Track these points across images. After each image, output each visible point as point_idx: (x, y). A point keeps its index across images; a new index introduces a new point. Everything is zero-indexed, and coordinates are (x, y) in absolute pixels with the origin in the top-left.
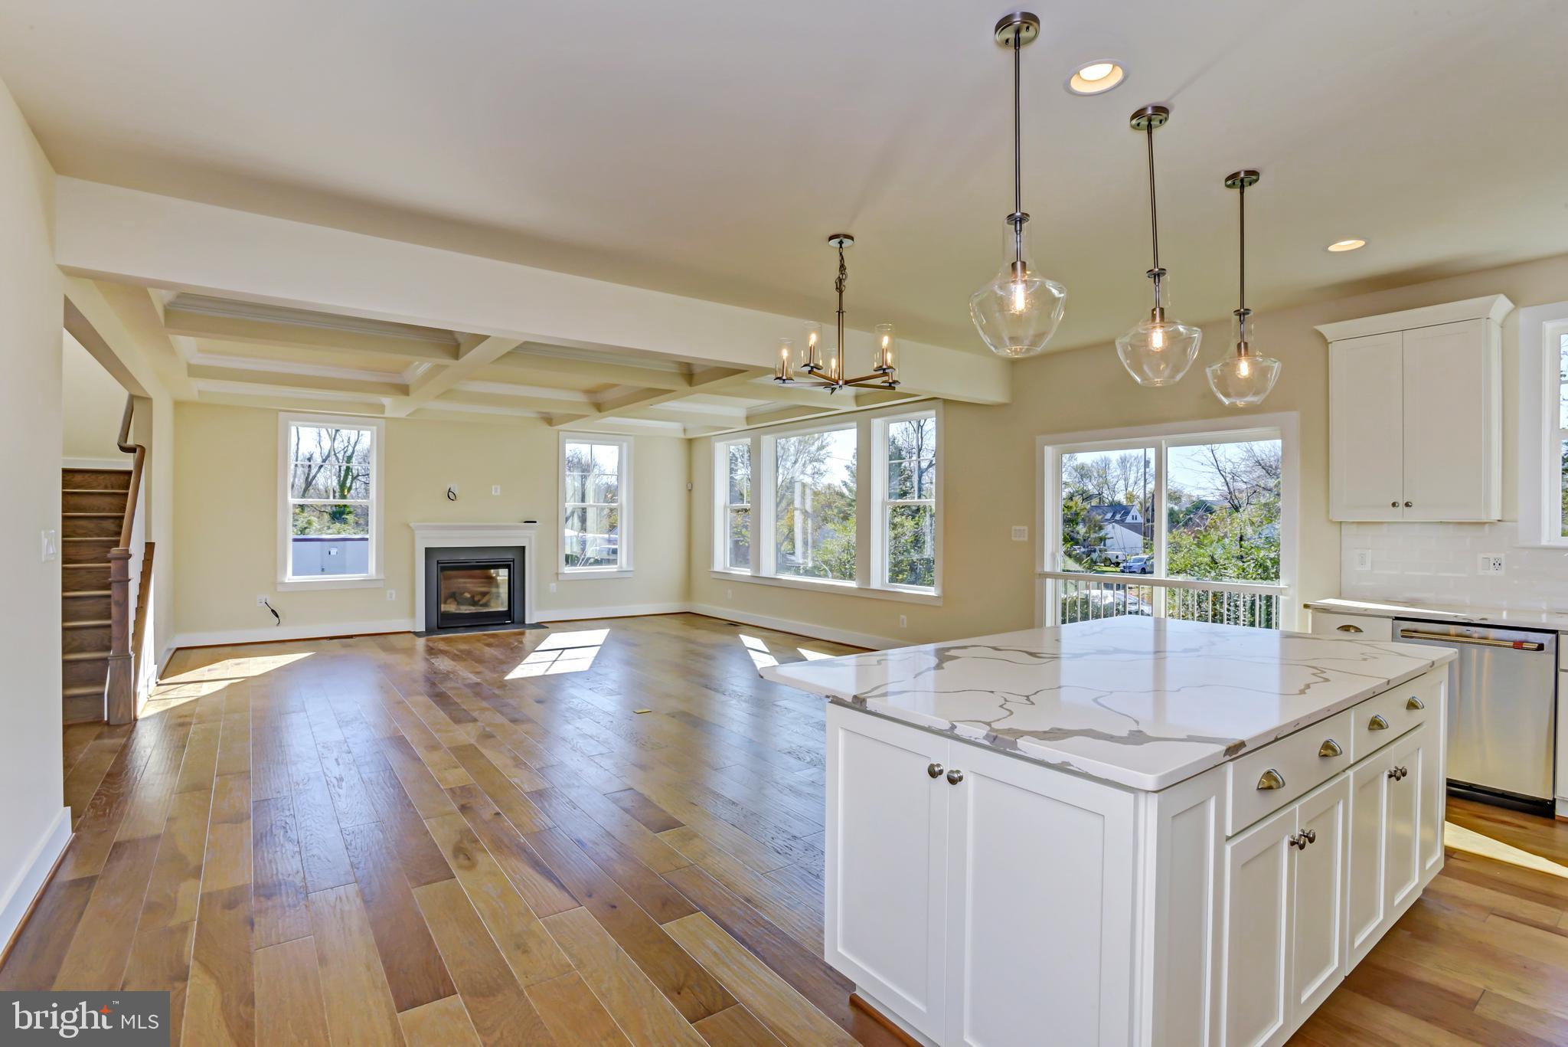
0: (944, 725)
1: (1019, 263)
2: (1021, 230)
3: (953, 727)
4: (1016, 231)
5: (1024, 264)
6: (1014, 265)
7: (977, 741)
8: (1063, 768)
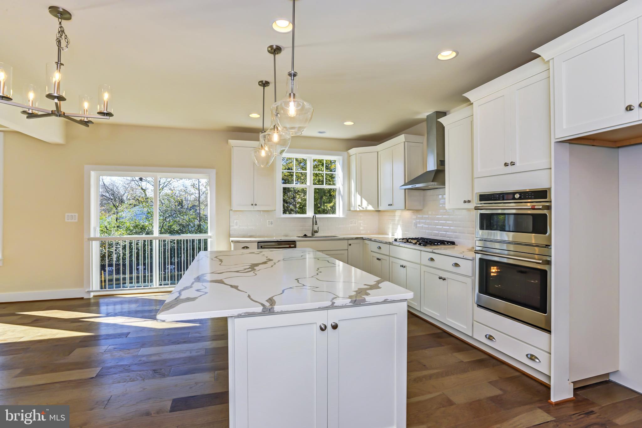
0: (328, 303)
1: (292, 94)
2: (293, 80)
3: (333, 303)
4: (291, 80)
5: (294, 95)
6: (290, 94)
7: (347, 305)
8: (385, 302)
